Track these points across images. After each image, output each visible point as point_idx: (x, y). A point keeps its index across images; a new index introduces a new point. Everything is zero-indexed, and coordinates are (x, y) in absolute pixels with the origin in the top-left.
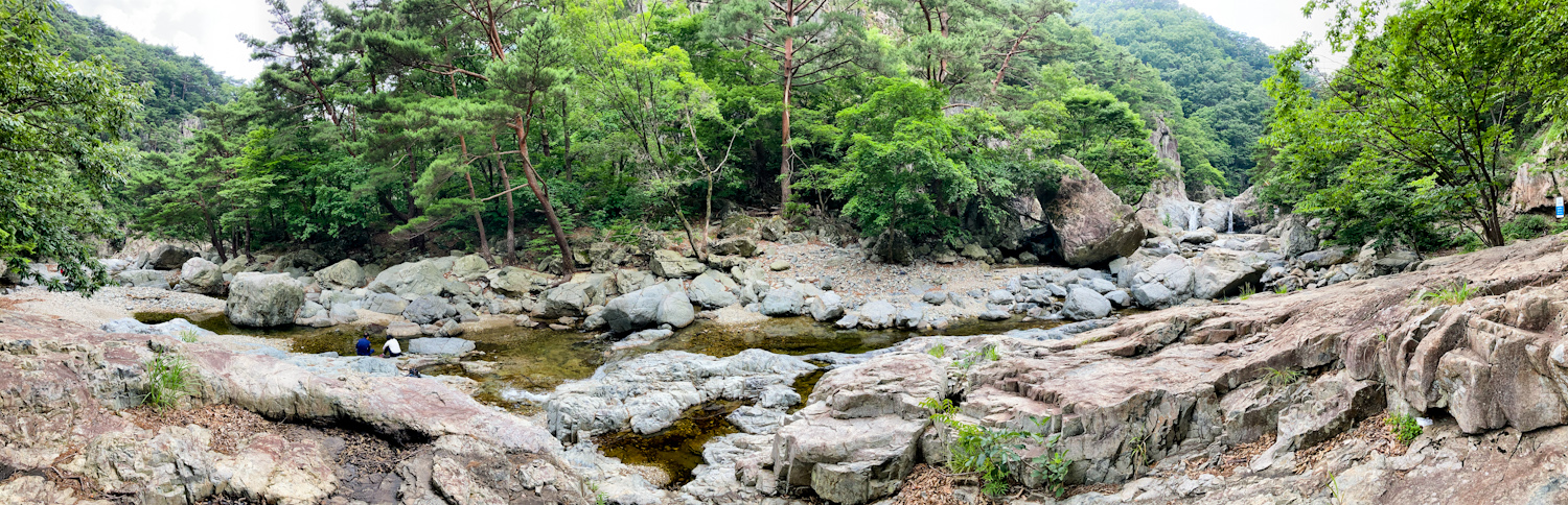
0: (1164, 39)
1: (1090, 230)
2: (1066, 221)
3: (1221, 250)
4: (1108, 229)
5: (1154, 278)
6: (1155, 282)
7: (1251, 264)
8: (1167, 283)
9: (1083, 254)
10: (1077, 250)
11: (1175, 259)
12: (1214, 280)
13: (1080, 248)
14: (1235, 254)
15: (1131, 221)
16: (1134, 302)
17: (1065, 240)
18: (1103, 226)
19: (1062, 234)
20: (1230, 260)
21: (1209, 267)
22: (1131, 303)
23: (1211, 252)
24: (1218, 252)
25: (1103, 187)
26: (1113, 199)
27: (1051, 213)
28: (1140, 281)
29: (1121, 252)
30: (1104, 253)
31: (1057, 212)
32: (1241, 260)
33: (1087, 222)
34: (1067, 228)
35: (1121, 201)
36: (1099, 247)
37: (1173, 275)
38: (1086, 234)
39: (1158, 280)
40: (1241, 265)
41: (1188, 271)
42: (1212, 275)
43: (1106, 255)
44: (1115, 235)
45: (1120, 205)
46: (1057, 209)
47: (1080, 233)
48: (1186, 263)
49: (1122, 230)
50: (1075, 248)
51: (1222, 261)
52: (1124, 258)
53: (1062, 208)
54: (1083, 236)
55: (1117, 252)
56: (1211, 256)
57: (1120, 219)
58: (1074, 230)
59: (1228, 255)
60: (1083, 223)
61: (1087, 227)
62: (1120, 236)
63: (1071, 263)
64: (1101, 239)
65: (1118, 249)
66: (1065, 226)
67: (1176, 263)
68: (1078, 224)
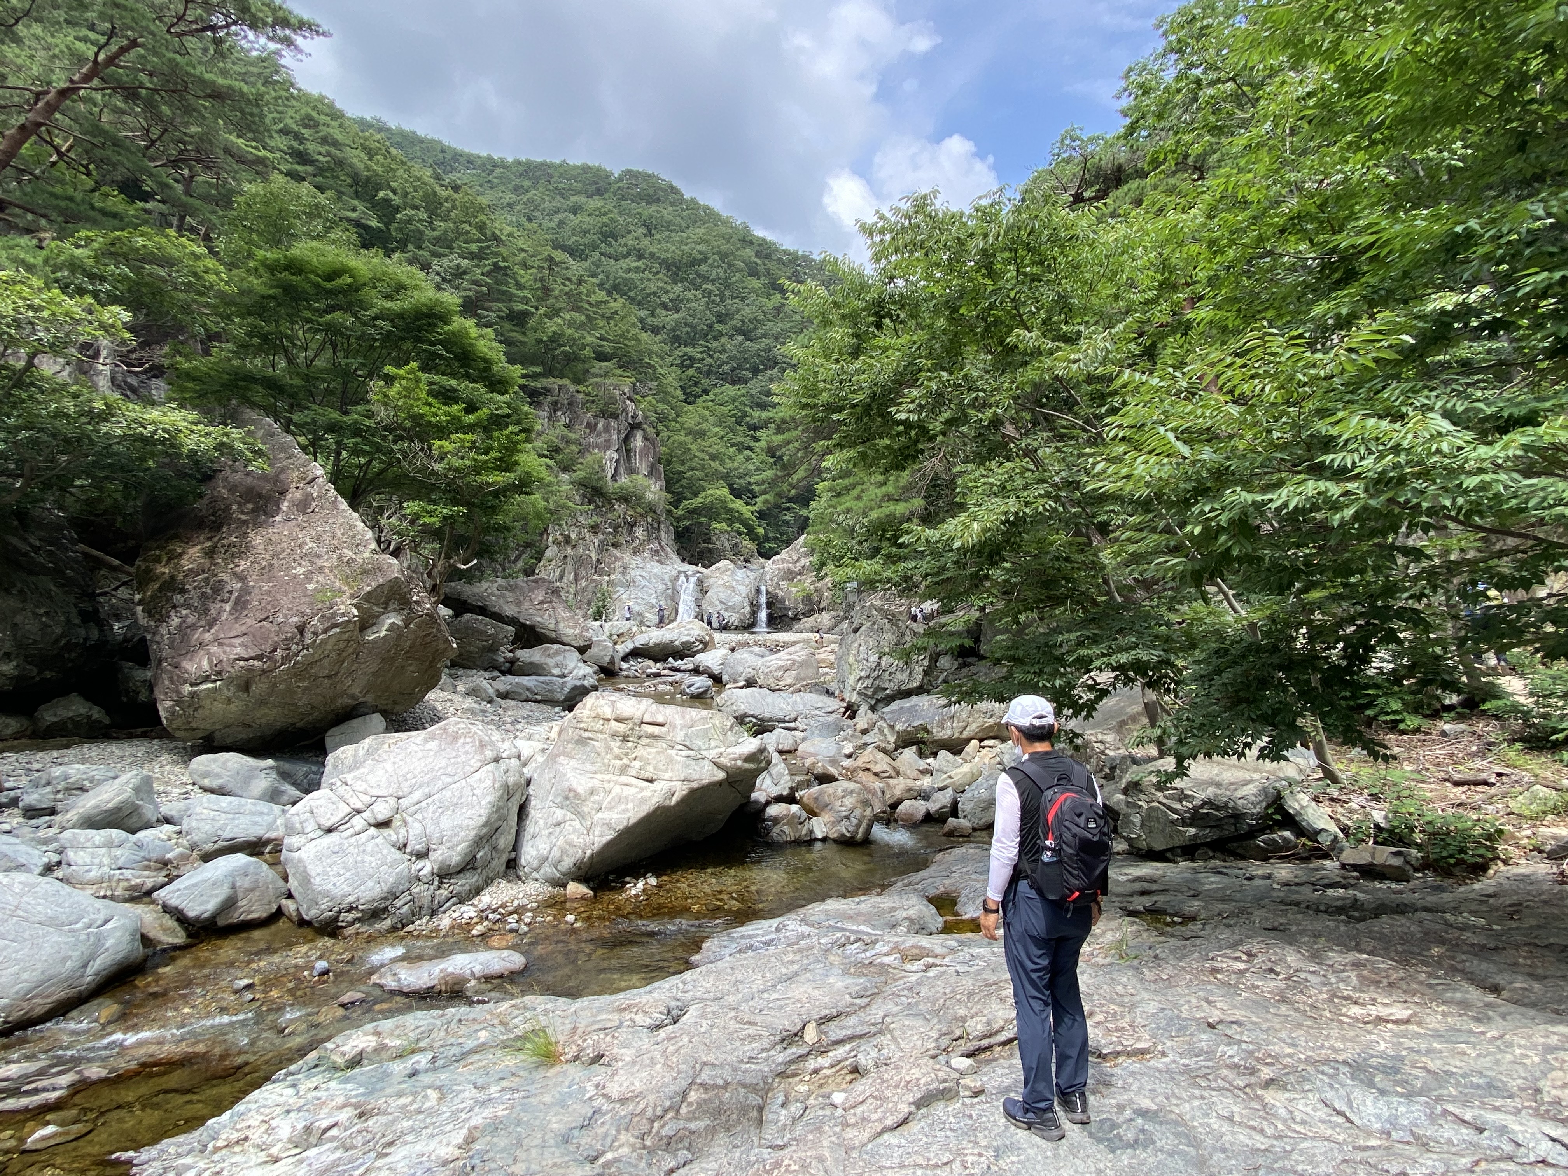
0: (652, 255)
1: (243, 629)
2: (178, 598)
3: (619, 705)
4: (301, 629)
5: (359, 812)
6: (358, 828)
7: (713, 754)
8: (403, 831)
9: (218, 707)
10: (193, 695)
11: (456, 738)
12: (578, 814)
13: (204, 687)
14: (660, 719)
15: (392, 606)
16: (284, 902)
17: (160, 661)
18: (286, 616)
19: (157, 638)
20: (644, 741)
21: (573, 763)
22: (274, 908)
23: (586, 712)
24: (608, 712)
25: (334, 502)
26: (354, 537)
27: (148, 571)
28: (310, 826)
29: (369, 698)
30: (303, 701)
31: (163, 569)
32: (678, 740)
33: (241, 604)
34: (176, 621)
35: (373, 545)
36: (275, 685)
37: (430, 800)
38: (227, 641)
39: (372, 821)
40: (679, 755)
41: (489, 783)
42: (572, 795)
43: (313, 708)
44: (329, 647)
45: (367, 554)
46: (170, 559)
47: (208, 637)
48: (489, 754)
49: (356, 632)
50: (187, 689)
51: (619, 744)
52: (377, 720)
53: (186, 557)
54: (214, 649)
55: (353, 697)
56: (582, 725)
57: (352, 597)
58: (194, 627)
59: (638, 721)
60: (228, 607)
61: (236, 619)
62: (350, 650)
63: (177, 734)
64: (279, 658)
65: (356, 691)
66: (172, 614)
67: (454, 754)
68: (214, 609)
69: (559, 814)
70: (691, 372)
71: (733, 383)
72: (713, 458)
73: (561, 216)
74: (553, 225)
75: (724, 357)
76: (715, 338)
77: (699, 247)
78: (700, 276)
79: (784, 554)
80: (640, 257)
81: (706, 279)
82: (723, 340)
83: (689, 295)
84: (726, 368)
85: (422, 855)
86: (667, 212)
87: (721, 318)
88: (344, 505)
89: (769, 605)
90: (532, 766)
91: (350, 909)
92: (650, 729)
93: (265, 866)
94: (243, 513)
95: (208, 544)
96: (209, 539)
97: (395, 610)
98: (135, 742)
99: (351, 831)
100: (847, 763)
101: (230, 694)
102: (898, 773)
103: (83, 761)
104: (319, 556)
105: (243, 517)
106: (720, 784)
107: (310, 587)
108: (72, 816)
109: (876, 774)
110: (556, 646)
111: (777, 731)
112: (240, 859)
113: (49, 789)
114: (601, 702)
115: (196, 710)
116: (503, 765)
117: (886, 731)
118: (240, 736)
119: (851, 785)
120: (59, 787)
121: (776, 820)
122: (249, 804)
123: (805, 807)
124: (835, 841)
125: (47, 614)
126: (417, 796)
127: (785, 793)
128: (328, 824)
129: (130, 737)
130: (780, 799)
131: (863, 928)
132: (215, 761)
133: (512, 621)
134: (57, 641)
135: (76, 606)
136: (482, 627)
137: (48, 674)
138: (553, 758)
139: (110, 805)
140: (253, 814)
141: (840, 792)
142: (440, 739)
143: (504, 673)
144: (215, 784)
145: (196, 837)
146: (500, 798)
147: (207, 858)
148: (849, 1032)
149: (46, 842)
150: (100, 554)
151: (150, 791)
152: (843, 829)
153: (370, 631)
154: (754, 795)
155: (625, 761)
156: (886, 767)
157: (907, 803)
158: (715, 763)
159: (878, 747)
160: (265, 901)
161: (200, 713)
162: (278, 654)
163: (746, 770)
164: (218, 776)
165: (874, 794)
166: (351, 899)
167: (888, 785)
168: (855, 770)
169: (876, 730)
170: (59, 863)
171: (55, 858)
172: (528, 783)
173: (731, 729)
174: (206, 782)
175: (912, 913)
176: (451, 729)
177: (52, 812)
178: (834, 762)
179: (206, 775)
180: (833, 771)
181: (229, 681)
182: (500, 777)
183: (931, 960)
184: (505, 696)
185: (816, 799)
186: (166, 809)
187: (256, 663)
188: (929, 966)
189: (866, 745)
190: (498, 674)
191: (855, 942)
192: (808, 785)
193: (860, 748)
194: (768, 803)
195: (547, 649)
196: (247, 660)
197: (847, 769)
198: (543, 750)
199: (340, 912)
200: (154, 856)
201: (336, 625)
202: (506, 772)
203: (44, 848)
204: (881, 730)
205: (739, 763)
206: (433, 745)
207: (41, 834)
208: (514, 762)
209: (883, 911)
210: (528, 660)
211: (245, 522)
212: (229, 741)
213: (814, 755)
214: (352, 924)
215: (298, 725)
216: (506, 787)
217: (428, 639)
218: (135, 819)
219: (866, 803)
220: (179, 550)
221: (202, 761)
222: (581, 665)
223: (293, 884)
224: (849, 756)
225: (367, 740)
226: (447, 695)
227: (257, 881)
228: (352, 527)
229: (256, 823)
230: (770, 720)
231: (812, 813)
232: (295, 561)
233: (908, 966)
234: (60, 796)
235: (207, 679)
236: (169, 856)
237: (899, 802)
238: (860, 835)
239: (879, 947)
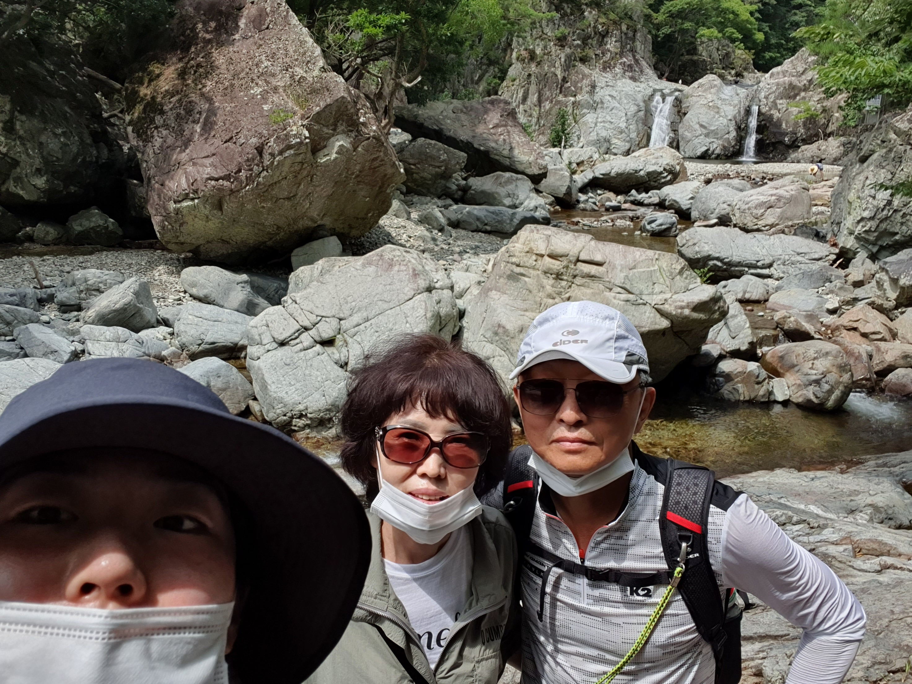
1: (212, 150)
2: (159, 120)
3: (553, 240)
4: (260, 150)
5: (306, 329)
6: (306, 344)
7: (656, 299)
8: (344, 350)
9: (199, 224)
10: (178, 212)
11: (391, 265)
12: (506, 350)
13: (185, 204)
14: (598, 258)
15: (340, 128)
16: (251, 402)
17: (149, 179)
18: (246, 137)
19: (146, 158)
20: (578, 281)
21: (504, 298)
22: (243, 407)
23: (519, 246)
24: (542, 248)
25: (286, 17)
26: (304, 53)
27: (135, 93)
28: (267, 339)
29: (327, 222)
30: (269, 221)
31: (145, 91)
32: (617, 282)
33: (208, 126)
34: (158, 142)
35: (321, 63)
36: (243, 204)
37: (368, 324)
38: (200, 161)
39: (318, 339)
40: (617, 299)
41: (422, 312)
42: (501, 331)
43: (278, 228)
44: (286, 169)
45: (316, 73)
46: (150, 81)
47: (184, 157)
48: (423, 284)
49: (309, 155)
50: (172, 206)
51: (551, 281)
52: (334, 242)
53: (162, 78)
54: (190, 168)
55: (312, 220)
56: (514, 260)
57: (303, 117)
58: (172, 148)
59: (574, 259)
60: (198, 128)
61: (206, 139)
62: (305, 173)
63: (169, 246)
64: (243, 178)
65: (315, 214)
66: (155, 133)
67: (389, 281)
68: (188, 128)
69: (489, 349)
79: (787, 64)
88: (294, 19)
89: (760, 129)
90: (467, 297)
91: (301, 416)
92: (587, 268)
93: (235, 370)
94: (207, 32)
95: (180, 65)
96: (180, 60)
97: (344, 132)
98: (142, 252)
99: (300, 346)
100: (829, 319)
101: (207, 212)
102: (894, 336)
103: (101, 267)
104: (273, 75)
105: (208, 36)
106: (663, 332)
107: (266, 107)
108: (91, 313)
109: (865, 335)
110: (508, 175)
111: (744, 278)
112: (214, 362)
113: (74, 289)
114: (536, 236)
115: (181, 225)
116: (435, 295)
117: (887, 285)
118: (221, 252)
119: (828, 346)
120: (82, 288)
121: (728, 377)
122: (226, 314)
123: (766, 366)
124: (799, 406)
125: (64, 133)
126: (356, 319)
127: (744, 348)
128: (281, 338)
130: (736, 354)
131: (813, 508)
132: (200, 272)
133: (466, 146)
134: (75, 159)
135: (88, 127)
136: (434, 152)
137: (72, 189)
138: (485, 292)
139: (117, 306)
140: (229, 322)
141: (811, 353)
142: (377, 266)
143: (456, 202)
144: (201, 293)
145: (184, 339)
146: (432, 327)
147: (193, 357)
148: (761, 630)
149: (73, 333)
150: (104, 77)
151: (149, 297)
152: (810, 393)
153: (321, 153)
154: (704, 348)
156: (879, 328)
157: (900, 372)
158: (658, 311)
159: (872, 305)
160: (236, 400)
161: (184, 229)
162: (243, 174)
163: (695, 321)
164: (203, 286)
165: (858, 358)
166: (301, 407)
167: (878, 349)
168: (837, 328)
169: (874, 283)
170: (83, 352)
171: (80, 347)
172: (462, 314)
173: (681, 272)
174: (194, 291)
176: (387, 256)
177: (79, 308)
178: (811, 317)
179: (193, 285)
180: (809, 327)
181: (205, 200)
182: (432, 307)
184: (456, 224)
185: (782, 358)
186: (163, 313)
187: (226, 183)
189: (856, 300)
190: (451, 202)
191: (798, 523)
192: (775, 340)
193: (848, 303)
194: (721, 357)
195: (498, 177)
196: (217, 180)
197: (828, 327)
198: (479, 283)
199: (292, 418)
200: (153, 352)
201: (289, 147)
202: (439, 302)
203: (72, 338)
204: (880, 285)
205: (687, 312)
206: (371, 269)
207: (71, 326)
208: (447, 293)
209: (842, 493)
210: (480, 188)
211: (209, 41)
212: (212, 255)
213: (790, 307)
214: (303, 428)
215: (269, 243)
216: (438, 317)
217: (376, 163)
218: (138, 319)
219: (843, 368)
220: (157, 72)
221: (190, 272)
222: (533, 195)
223: (257, 388)
224: (832, 312)
225: (320, 262)
226: (401, 221)
227: (228, 382)
228: (303, 43)
229: (232, 331)
230: (739, 264)
231: (774, 373)
232: (253, 80)
233: (859, 563)
234: (83, 295)
235: (186, 197)
236: (164, 353)
237: (891, 369)
238: (831, 403)
239: (828, 534)
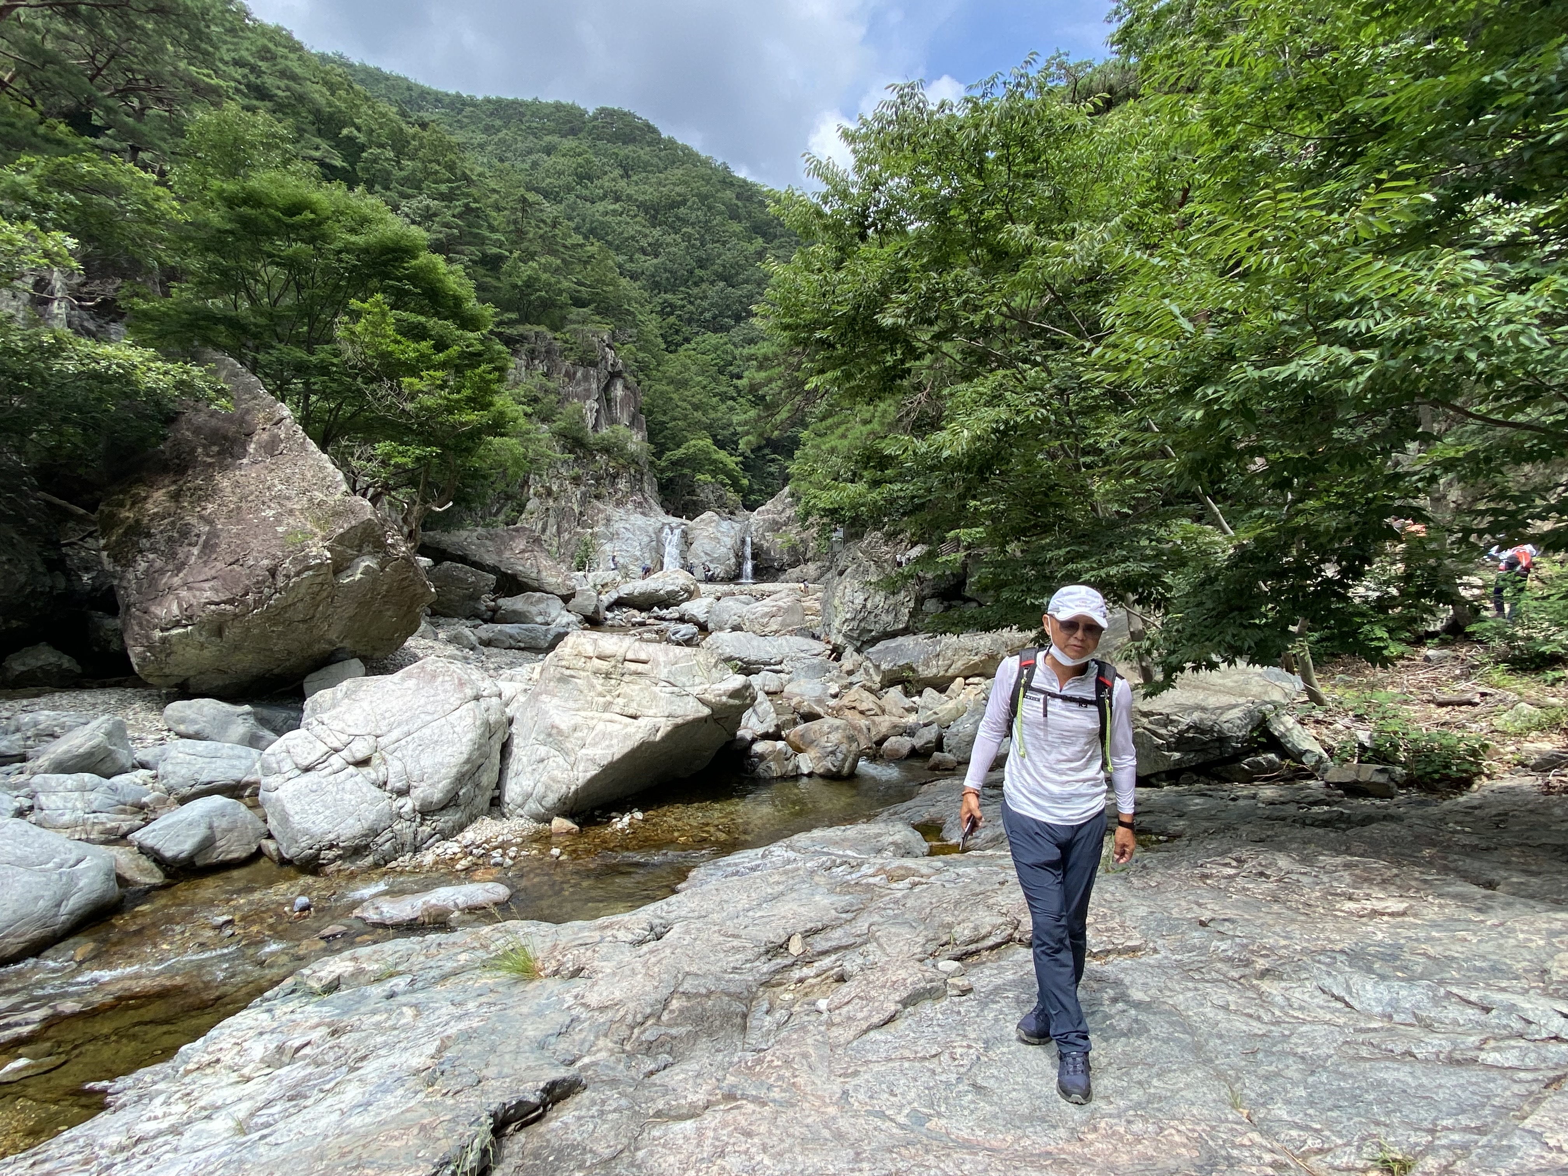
0: (629, 197)
1: (213, 572)
2: (145, 543)
3: (600, 643)
4: (273, 572)
5: (336, 751)
6: (336, 767)
7: (697, 690)
8: (382, 769)
9: (191, 653)
10: (164, 640)
11: (434, 677)
12: (561, 750)
13: (174, 632)
14: (643, 657)
15: (366, 549)
16: (264, 842)
17: (128, 607)
18: (256, 559)
19: (125, 584)
20: (627, 678)
21: (556, 701)
22: (254, 848)
23: (567, 650)
24: (590, 650)
25: (302, 444)
26: (324, 478)
27: (112, 515)
28: (287, 766)
29: (347, 644)
30: (279, 646)
31: (127, 514)
32: (662, 677)
33: (209, 548)
34: (142, 566)
35: (344, 487)
36: (248, 629)
37: (409, 738)
38: (197, 585)
39: (351, 760)
40: (663, 692)
41: (469, 721)
42: (554, 731)
43: (289, 653)
44: (303, 590)
45: (338, 496)
46: (133, 504)
47: (176, 581)
48: (469, 692)
49: (330, 576)
50: (157, 634)
51: (601, 681)
52: (356, 663)
53: (150, 501)
54: (184, 593)
55: (331, 642)
56: (563, 663)
57: (324, 539)
58: (162, 572)
59: (621, 659)
60: (196, 551)
61: (205, 562)
62: (325, 594)
63: (150, 680)
64: (251, 602)
65: (333, 635)
66: (139, 558)
67: (432, 692)
68: (181, 552)
69: (543, 751)
70: (672, 319)
71: (715, 331)
72: (696, 407)
73: (534, 157)
74: (527, 166)
75: (705, 304)
76: (696, 284)
77: (677, 189)
78: (679, 219)
79: (769, 505)
80: (617, 199)
81: (685, 222)
82: (704, 286)
83: (669, 239)
84: (708, 315)
85: (403, 793)
86: (644, 153)
87: (702, 264)
88: (312, 446)
89: (754, 556)
90: (514, 705)
91: (331, 847)
92: (633, 666)
93: (243, 808)
94: (208, 455)
95: (173, 488)
96: (175, 482)
97: (370, 553)
98: (108, 690)
99: (329, 770)
100: (833, 702)
101: (202, 639)
102: (883, 712)
103: (54, 708)
104: (289, 498)
105: (209, 460)
106: (705, 720)
107: (280, 529)
108: (44, 761)
109: (862, 712)
110: (538, 594)
111: (762, 674)
112: (218, 800)
113: (18, 735)
114: (583, 640)
115: (168, 655)
116: (483, 703)
117: (872, 671)
118: (215, 683)
119: (837, 722)
120: (29, 734)
121: (762, 757)
122: (225, 748)
123: (790, 744)
124: (821, 776)
125: (9, 561)
126: (395, 734)
127: (771, 730)
128: (306, 763)
129: (103, 686)
130: (766, 736)
131: (849, 853)
132: (190, 707)
133: (494, 570)
134: (21, 589)
135: (40, 554)
136: (462, 575)
137: (14, 624)
138: (535, 696)
139: (81, 750)
140: (230, 757)
141: (826, 728)
142: (418, 678)
143: (486, 621)
144: (191, 729)
145: (172, 781)
146: (482, 735)
147: (183, 801)
148: (834, 944)
149: (17, 787)
150: (62, 502)
151: (123, 737)
152: (828, 764)
153: (344, 574)
154: (739, 733)
155: (609, 698)
156: (871, 706)
157: (893, 739)
158: (699, 700)
159: (863, 686)
160: (245, 841)
161: (172, 659)
162: (250, 597)
163: (731, 706)
164: (194, 722)
165: (860, 731)
166: (331, 836)
167: (874, 722)
168: (841, 709)
169: (862, 670)
170: (31, 808)
171: (27, 803)
172: (511, 722)
173: (716, 666)
174: (182, 728)
175: (898, 838)
176: (429, 668)
177: (23, 758)
178: (820, 701)
179: (182, 721)
180: (819, 710)
181: (201, 626)
182: (481, 716)
183: (917, 879)
184: (488, 643)
185: (802, 736)
186: (140, 755)
187: (228, 607)
188: (915, 885)
189: (851, 684)
190: (480, 622)
191: (841, 865)
192: (795, 723)
193: (846, 687)
194: (754, 741)
195: (529, 597)
196: (218, 604)
197: (833, 708)
198: (525, 690)
199: (320, 850)
200: (130, 800)
201: (308, 568)
202: (487, 710)
203: (15, 793)
204: (867, 671)
205: (724, 699)
206: (412, 683)
207: (12, 779)
208: (495, 700)
209: (869, 837)
210: (511, 608)
211: (210, 465)
212: (204, 687)
213: (801, 695)
214: (333, 861)
215: (276, 671)
216: (487, 724)
217: (405, 583)
218: (109, 764)
219: (851, 739)
220: (143, 494)
221: (177, 708)
222: (565, 613)
223: (273, 824)
224: (835, 696)
225: (345, 683)
226: (429, 642)
227: (235, 821)
228: (322, 468)
229: (233, 767)
230: (756, 662)
231: (798, 750)
232: (264, 503)
233: (894, 885)
234: (29, 743)
235: (177, 624)
236: (145, 800)
237: (885, 738)
238: (846, 770)
239: (865, 869)
